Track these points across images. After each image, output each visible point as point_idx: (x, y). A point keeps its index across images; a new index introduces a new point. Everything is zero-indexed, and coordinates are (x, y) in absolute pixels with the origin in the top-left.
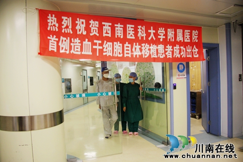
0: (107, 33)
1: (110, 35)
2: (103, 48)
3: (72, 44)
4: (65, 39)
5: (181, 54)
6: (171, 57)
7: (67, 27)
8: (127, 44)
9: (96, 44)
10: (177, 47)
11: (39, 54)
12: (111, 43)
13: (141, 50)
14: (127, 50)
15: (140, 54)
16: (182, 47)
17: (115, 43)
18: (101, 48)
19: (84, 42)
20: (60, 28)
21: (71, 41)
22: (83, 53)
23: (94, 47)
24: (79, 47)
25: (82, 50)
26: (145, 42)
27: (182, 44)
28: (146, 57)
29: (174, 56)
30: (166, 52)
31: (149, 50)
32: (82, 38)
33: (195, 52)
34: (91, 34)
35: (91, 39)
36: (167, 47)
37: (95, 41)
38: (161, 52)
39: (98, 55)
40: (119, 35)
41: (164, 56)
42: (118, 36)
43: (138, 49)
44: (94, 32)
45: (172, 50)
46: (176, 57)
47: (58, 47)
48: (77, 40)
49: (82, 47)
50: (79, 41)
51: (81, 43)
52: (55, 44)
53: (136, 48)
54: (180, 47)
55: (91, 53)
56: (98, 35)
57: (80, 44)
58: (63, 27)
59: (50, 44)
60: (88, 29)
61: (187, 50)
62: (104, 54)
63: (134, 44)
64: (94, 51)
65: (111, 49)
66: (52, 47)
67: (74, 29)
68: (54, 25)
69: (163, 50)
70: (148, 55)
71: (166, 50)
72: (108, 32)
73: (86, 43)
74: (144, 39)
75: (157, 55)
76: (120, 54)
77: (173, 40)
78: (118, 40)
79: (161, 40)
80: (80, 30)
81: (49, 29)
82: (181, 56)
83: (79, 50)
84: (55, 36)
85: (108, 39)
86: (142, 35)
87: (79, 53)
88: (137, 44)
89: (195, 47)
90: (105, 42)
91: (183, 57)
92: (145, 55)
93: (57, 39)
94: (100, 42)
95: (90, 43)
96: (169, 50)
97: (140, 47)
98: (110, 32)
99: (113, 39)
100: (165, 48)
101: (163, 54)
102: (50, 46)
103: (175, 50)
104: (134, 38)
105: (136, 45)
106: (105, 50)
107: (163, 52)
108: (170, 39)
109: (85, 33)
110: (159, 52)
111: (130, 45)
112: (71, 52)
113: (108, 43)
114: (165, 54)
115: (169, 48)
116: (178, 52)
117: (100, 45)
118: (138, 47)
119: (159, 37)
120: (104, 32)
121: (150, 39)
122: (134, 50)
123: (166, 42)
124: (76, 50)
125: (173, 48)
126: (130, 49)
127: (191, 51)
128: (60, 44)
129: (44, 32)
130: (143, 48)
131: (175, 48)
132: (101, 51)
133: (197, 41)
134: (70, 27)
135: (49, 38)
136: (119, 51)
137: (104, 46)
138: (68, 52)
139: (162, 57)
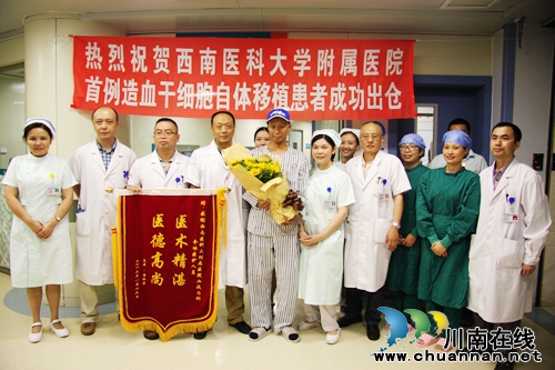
0: (184, 67)
1: (189, 71)
2: (177, 94)
3: (124, 90)
4: (112, 81)
5: (350, 103)
6: (323, 109)
7: (117, 61)
8: (222, 86)
9: (163, 88)
10: (341, 88)
11: (72, 106)
12: (192, 86)
13: (251, 96)
14: (225, 97)
15: (249, 103)
16: (352, 89)
17: (199, 85)
18: (173, 94)
19: (143, 86)
20: (105, 63)
21: (122, 85)
22: (141, 104)
23: (161, 93)
24: (135, 94)
25: (139, 100)
26: (261, 80)
27: (349, 80)
28: (262, 109)
29: (331, 108)
30: (310, 98)
31: (271, 94)
32: (140, 79)
33: (393, 98)
34: (156, 72)
35: (156, 80)
36: (314, 88)
37: (162, 83)
38: (300, 99)
39: (167, 106)
40: (207, 69)
41: (306, 106)
42: (205, 71)
43: (245, 95)
44: (162, 67)
45: (326, 94)
46: (337, 109)
47: (102, 94)
48: (132, 83)
49: (139, 94)
50: (136, 84)
51: (139, 87)
52: (98, 91)
53: (240, 93)
54: (347, 86)
55: (154, 104)
56: (168, 71)
57: (137, 90)
58: (111, 61)
59: (89, 90)
60: (150, 62)
61: (370, 95)
62: (179, 105)
63: (238, 84)
64: (160, 100)
65: (192, 95)
66: (92, 95)
67: (128, 64)
68: (96, 60)
69: (305, 95)
70: (266, 105)
71: (312, 94)
72: (187, 65)
73: (148, 86)
74: (260, 74)
75: (289, 105)
76: (208, 103)
77: (330, 74)
78: (206, 78)
79: (301, 74)
80: (137, 65)
81: (87, 66)
82: (350, 107)
83: (135, 99)
84: (97, 78)
85: (186, 79)
86: (256, 68)
87: (135, 104)
88: (245, 84)
89: (393, 85)
90: (181, 83)
91: (354, 108)
92: (260, 105)
93: (101, 83)
94: (172, 84)
95: (153, 87)
96: (318, 94)
97: (249, 90)
98: (189, 65)
99: (196, 77)
100: (309, 90)
101: (303, 102)
102: (88, 94)
103: (333, 95)
104: (237, 73)
105: (241, 86)
106: (180, 98)
107: (305, 99)
108: (322, 72)
109: (145, 70)
110: (294, 99)
111: (228, 88)
112: (123, 102)
113: (186, 85)
114: (309, 104)
115: (320, 90)
116: (341, 100)
117: (171, 89)
118: (245, 90)
119: (296, 68)
120: (180, 65)
121: (272, 73)
122: (236, 96)
123: (311, 79)
124: (130, 98)
125: (328, 90)
126: (227, 94)
127: (380, 94)
128: (105, 90)
129: (81, 72)
130: (256, 92)
131: (333, 89)
132: (173, 100)
133: (399, 73)
134: (122, 61)
135: (87, 81)
136: (206, 99)
137: (179, 91)
138: (117, 103)
139: (302, 109)
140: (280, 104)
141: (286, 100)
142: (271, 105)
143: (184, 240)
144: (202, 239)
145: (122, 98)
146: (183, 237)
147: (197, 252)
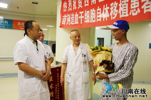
1: (88, 5)
2: (85, 17)
3: (71, 18)
4: (69, 15)
8: (98, 9)
9: (80, 15)
11: (60, 27)
12: (89, 11)
13: (109, 11)
14: (98, 15)
15: (108, 16)
17: (91, 10)
18: (83, 17)
19: (75, 15)
21: (71, 16)
22: (75, 23)
23: (80, 17)
26: (114, 1)
28: (114, 18)
31: (118, 8)
34: (78, 8)
37: (80, 13)
38: (135, 7)
39: (81, 23)
42: (93, 3)
43: (107, 11)
44: (80, 5)
47: (66, 21)
48: (73, 15)
49: (74, 19)
53: (105, 11)
55: (78, 23)
56: (82, 7)
57: (74, 17)
59: (63, 20)
62: (85, 22)
63: (104, 6)
65: (89, 16)
66: (64, 22)
69: (138, 3)
70: (116, 15)
72: (87, 2)
76: (94, 20)
87: (73, 24)
88: (107, 5)
90: (86, 11)
92: (113, 16)
94: (83, 12)
95: (78, 15)
97: (109, 8)
101: (137, 9)
107: (138, 6)
110: (132, 7)
111: (100, 9)
114: (140, 9)
117: (83, 15)
118: (107, 9)
120: (85, 3)
126: (100, 13)
130: (112, 8)
132: (83, 20)
135: (63, 16)
136: (93, 17)
137: (85, 15)
138: (69, 24)
139: (136, 14)
140: (123, 13)
141: (127, 10)
142: (118, 15)
144: (58, 84)
145: (71, 22)
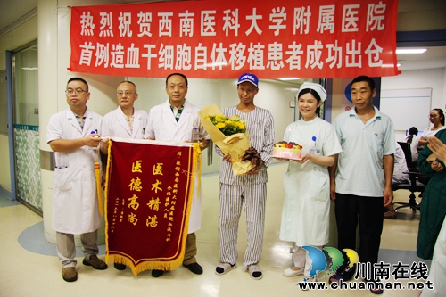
0: (165, 30)
1: (170, 34)
2: (159, 56)
3: (112, 53)
4: (103, 46)
5: (327, 61)
6: (299, 67)
7: (107, 28)
8: (200, 47)
9: (146, 51)
10: (317, 45)
11: (68, 69)
12: (172, 48)
13: (227, 56)
14: (199, 57)
15: (225, 63)
16: (329, 46)
17: (179, 46)
18: (155, 56)
19: (129, 49)
20: (97, 30)
21: (111, 49)
22: (127, 66)
23: (144, 55)
24: (122, 57)
25: (125, 62)
26: (237, 40)
27: (326, 38)
28: (237, 68)
29: (307, 66)
30: (286, 57)
31: (246, 54)
32: (126, 42)
33: (374, 55)
34: (140, 35)
35: (140, 43)
36: (290, 47)
37: (145, 46)
38: (275, 58)
39: (149, 68)
40: (186, 31)
41: (282, 64)
42: (184, 33)
43: (221, 55)
44: (145, 31)
45: (302, 52)
46: (313, 67)
47: (94, 58)
48: (120, 47)
49: (125, 56)
50: (122, 48)
51: (125, 50)
52: (90, 56)
53: (217, 53)
54: (324, 44)
55: (138, 66)
56: (150, 35)
57: (123, 53)
58: (102, 28)
59: (83, 54)
60: (135, 27)
61: (348, 52)
62: (160, 66)
63: (215, 45)
64: (143, 61)
65: (172, 57)
66: (85, 59)
67: (116, 30)
68: (89, 27)
69: (281, 54)
70: (242, 65)
71: (287, 53)
72: (167, 28)
73: (133, 49)
74: (236, 34)
75: (265, 64)
76: (186, 64)
77: (307, 32)
78: (185, 40)
79: (277, 33)
80: (123, 30)
81: (82, 34)
82: (327, 66)
83: (121, 61)
84: (90, 43)
85: (167, 41)
86: (232, 28)
87: (122, 66)
88: (221, 44)
89: (373, 42)
90: (162, 45)
91: (331, 66)
92: (236, 65)
93: (93, 48)
94: (154, 46)
95: (137, 50)
96: (294, 53)
97: (226, 50)
98: (170, 28)
99: (175, 39)
100: (285, 49)
101: (278, 61)
102: (82, 58)
103: (309, 53)
104: (214, 34)
105: (218, 47)
106: (161, 59)
107: (281, 58)
108: (298, 30)
109: (130, 34)
110: (270, 58)
111: (205, 49)
112: (111, 65)
113: (166, 47)
114: (285, 63)
115: (296, 49)
116: (318, 58)
117: (153, 51)
118: (221, 50)
119: (271, 27)
120: (161, 28)
121: (248, 33)
122: (213, 56)
123: (286, 38)
124: (118, 61)
125: (304, 49)
126: (205, 55)
127: (359, 52)
128: (97, 54)
129: (77, 38)
130: (232, 52)
131: (309, 47)
132: (155, 61)
133: (381, 28)
134: (111, 28)
135: (81, 46)
136: (185, 60)
137: (160, 53)
138: (106, 66)
139: (277, 68)
140: (256, 63)
141: (262, 59)
142: (247, 64)
143: (159, 186)
144: (175, 186)
145: (110, 61)
146: (158, 183)
147: (171, 197)
